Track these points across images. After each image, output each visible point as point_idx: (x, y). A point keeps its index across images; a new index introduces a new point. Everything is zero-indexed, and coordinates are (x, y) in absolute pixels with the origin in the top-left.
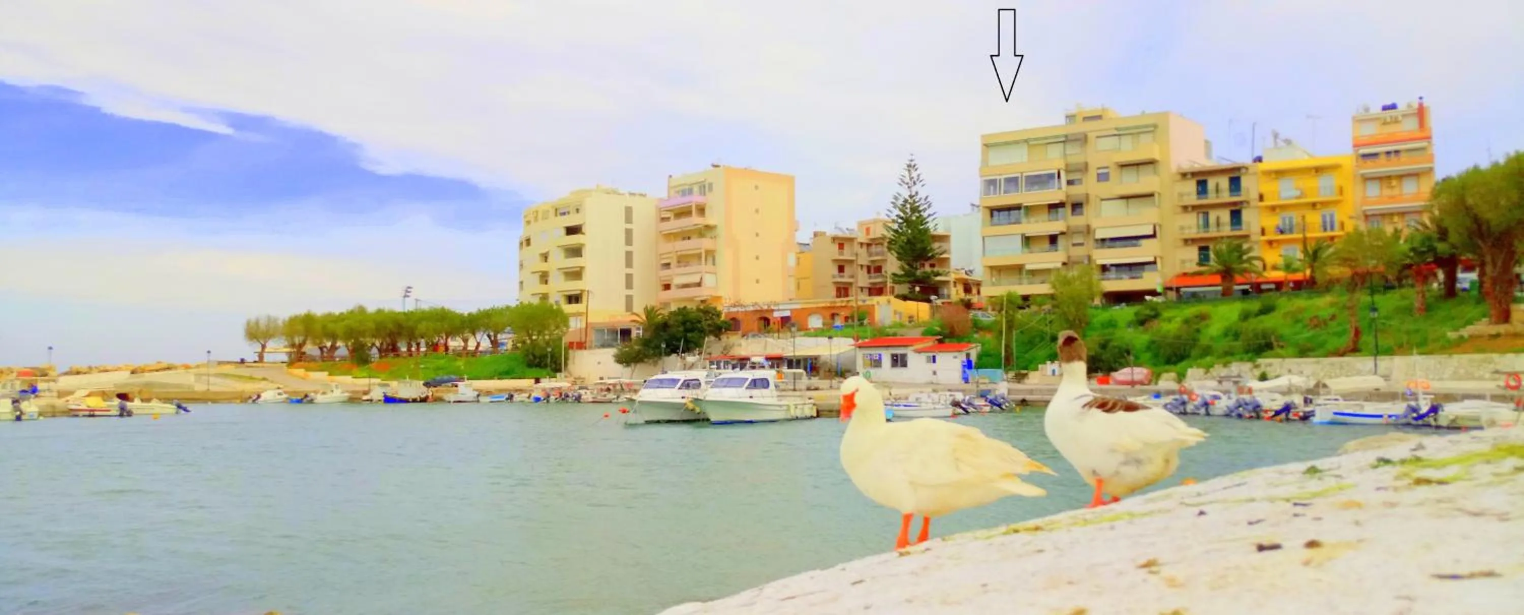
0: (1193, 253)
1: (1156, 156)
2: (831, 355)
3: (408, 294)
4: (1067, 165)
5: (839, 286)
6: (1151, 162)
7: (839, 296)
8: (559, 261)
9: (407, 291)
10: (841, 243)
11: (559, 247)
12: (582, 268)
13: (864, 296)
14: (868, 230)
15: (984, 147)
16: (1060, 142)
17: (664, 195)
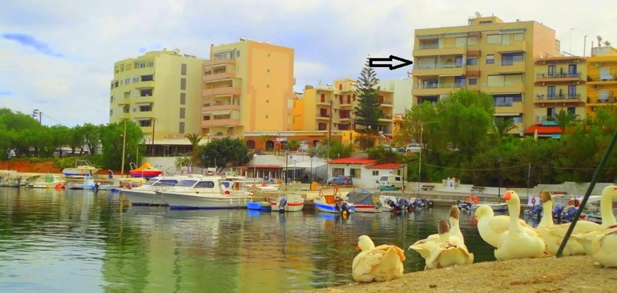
0: (543, 112)
1: (524, 49)
2: (311, 168)
3: (35, 114)
4: (468, 52)
5: (320, 122)
6: (521, 53)
7: (320, 129)
8: (136, 99)
9: (35, 113)
10: (323, 94)
11: (136, 88)
12: (152, 104)
13: (335, 130)
14: (341, 86)
15: (417, 37)
16: (464, 37)
17: (208, 57)
